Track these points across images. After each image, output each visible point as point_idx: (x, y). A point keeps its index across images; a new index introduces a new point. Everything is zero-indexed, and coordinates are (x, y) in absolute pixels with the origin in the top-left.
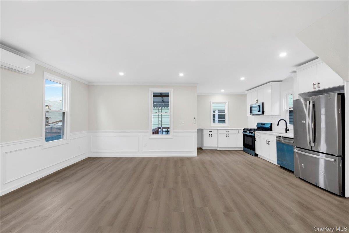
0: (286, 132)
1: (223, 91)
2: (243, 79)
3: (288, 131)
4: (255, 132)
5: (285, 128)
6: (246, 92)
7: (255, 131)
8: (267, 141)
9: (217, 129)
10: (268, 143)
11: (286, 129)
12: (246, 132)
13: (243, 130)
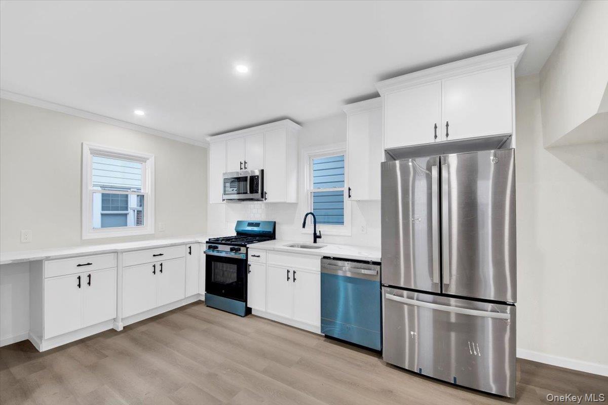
0: (315, 242)
1: (139, 113)
2: (242, 69)
3: (317, 239)
4: (247, 248)
5: (313, 232)
6: (209, 139)
7: (248, 246)
8: (288, 272)
9: (116, 252)
10: (291, 276)
11: (315, 234)
12: (217, 248)
13: (207, 242)
